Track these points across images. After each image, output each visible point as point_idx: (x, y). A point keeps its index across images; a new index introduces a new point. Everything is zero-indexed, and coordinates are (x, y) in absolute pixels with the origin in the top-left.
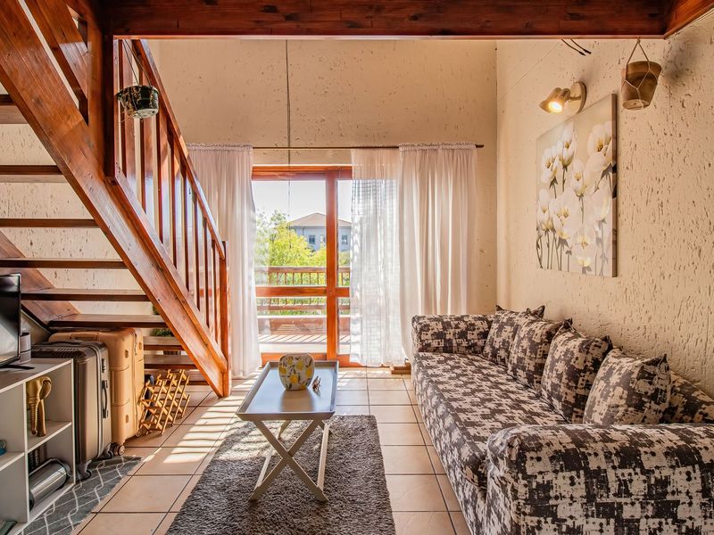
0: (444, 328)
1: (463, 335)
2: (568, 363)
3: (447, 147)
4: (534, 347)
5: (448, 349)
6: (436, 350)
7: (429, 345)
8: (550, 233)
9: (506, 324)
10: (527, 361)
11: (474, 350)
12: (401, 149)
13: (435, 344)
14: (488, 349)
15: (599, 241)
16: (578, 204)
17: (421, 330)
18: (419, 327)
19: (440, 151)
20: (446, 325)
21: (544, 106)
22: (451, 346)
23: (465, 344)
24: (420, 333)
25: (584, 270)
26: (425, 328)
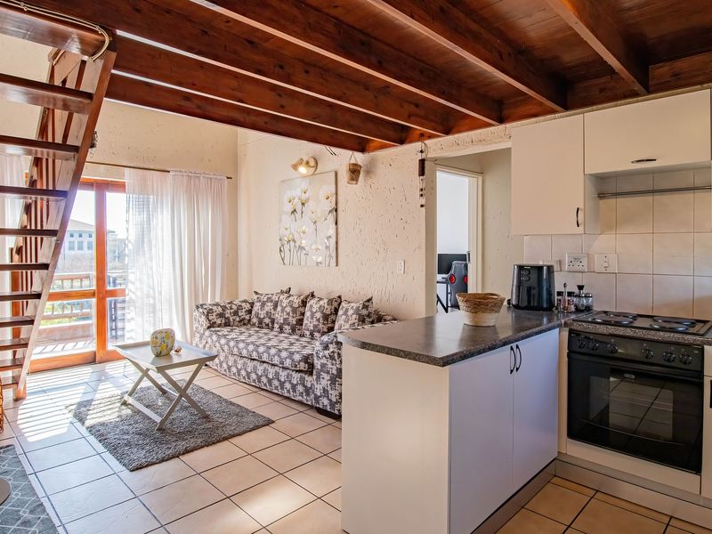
0: (223, 310)
1: (236, 313)
2: (322, 312)
3: (207, 176)
4: (294, 310)
5: (227, 324)
6: (220, 326)
7: (215, 323)
8: (292, 243)
9: (267, 301)
10: (291, 319)
11: (243, 322)
12: (171, 173)
13: (219, 322)
14: (255, 320)
15: (327, 247)
16: (313, 227)
17: (208, 313)
18: (205, 311)
19: (202, 178)
20: (224, 308)
21: (295, 167)
22: (229, 322)
23: (238, 319)
24: (207, 315)
25: (318, 263)
26: (210, 312)
